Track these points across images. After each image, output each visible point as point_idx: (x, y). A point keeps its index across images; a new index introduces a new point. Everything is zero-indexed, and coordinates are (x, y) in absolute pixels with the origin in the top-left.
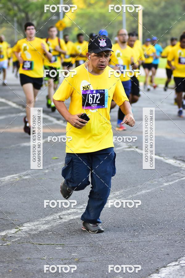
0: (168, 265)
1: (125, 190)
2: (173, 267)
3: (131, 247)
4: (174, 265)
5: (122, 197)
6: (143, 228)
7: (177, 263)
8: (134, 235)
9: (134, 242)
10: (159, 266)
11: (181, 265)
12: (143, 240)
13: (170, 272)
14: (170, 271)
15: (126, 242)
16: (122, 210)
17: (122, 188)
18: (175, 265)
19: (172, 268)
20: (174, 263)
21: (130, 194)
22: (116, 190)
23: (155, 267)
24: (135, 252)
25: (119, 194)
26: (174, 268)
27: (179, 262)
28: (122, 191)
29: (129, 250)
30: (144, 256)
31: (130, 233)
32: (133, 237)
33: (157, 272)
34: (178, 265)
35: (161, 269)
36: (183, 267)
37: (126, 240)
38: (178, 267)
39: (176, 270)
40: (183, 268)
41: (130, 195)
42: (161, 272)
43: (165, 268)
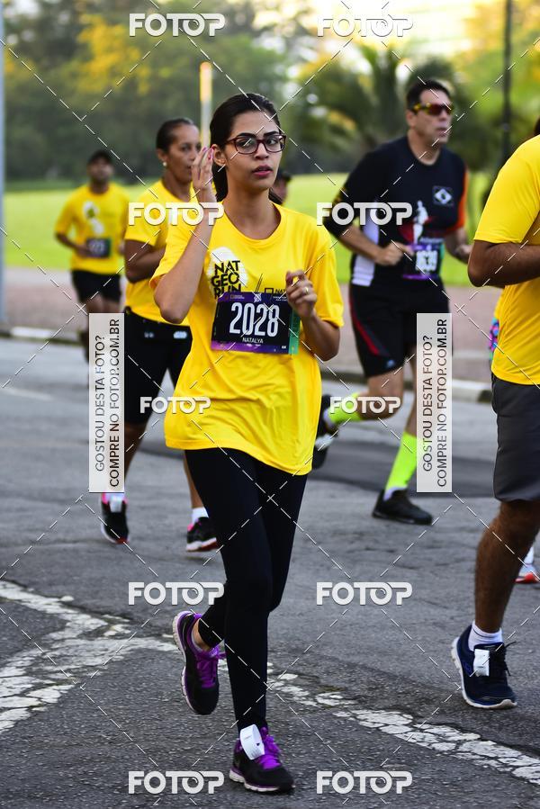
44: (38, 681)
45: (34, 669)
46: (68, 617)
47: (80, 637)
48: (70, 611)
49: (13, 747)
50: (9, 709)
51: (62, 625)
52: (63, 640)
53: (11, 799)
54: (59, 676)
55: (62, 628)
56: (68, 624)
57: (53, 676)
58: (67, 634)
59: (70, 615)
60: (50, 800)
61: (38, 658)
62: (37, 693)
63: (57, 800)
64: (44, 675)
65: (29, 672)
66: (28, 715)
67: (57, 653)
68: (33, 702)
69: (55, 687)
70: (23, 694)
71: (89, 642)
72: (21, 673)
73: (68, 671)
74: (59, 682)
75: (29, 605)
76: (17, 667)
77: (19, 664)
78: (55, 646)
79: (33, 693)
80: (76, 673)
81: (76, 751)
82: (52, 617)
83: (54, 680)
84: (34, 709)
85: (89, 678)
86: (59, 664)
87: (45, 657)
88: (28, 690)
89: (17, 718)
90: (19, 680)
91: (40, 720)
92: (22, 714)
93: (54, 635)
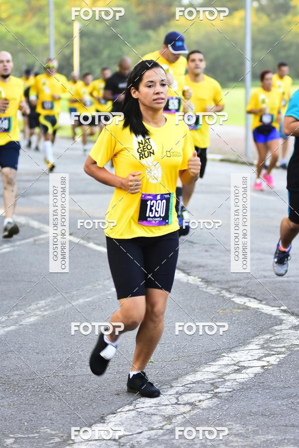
0: (118, 411)
1: (54, 298)
2: (126, 413)
3: (62, 384)
4: (126, 411)
5: (50, 309)
6: (80, 355)
7: (131, 407)
8: (67, 366)
9: (67, 376)
10: (105, 411)
11: (137, 410)
12: (80, 373)
13: (120, 421)
14: (121, 419)
15: (54, 376)
16: (49, 329)
17: (49, 296)
18: (129, 410)
19: (124, 415)
20: (127, 408)
21: (60, 305)
22: (39, 298)
23: (99, 414)
24: (69, 391)
25: (44, 305)
26: (127, 415)
27: (135, 406)
28: (49, 299)
29: (60, 388)
30: (83, 397)
31: (61, 362)
32: (66, 369)
33: (102, 421)
34: (133, 410)
35: (108, 416)
36: (141, 413)
37: (54, 374)
38: (133, 413)
39: (131, 417)
40: (140, 415)
41: (62, 306)
42: (108, 421)
43: (115, 415)
44: (267, 352)
45: (265, 345)
46: (284, 318)
47: (290, 329)
48: (285, 314)
49: (254, 388)
50: (252, 367)
51: (281, 322)
52: (281, 330)
53: (252, 416)
54: (279, 350)
55: (281, 324)
56: (284, 322)
57: (275, 350)
58: (283, 327)
59: (285, 316)
60: (273, 417)
61: (267, 340)
62: (267, 359)
63: (277, 417)
64: (271, 349)
65: (262, 348)
66: (262, 371)
67: (278, 337)
68: (265, 364)
69: (276, 356)
70: (259, 359)
71: (295, 332)
72: (258, 348)
73: (284, 347)
74: (279, 353)
75: (263, 311)
76: (256, 345)
77: (257, 343)
78: (276, 333)
79: (264, 359)
80: (288, 348)
81: (288, 390)
82: (275, 317)
83: (276, 352)
84: (265, 367)
85: (295, 351)
86: (279, 343)
87: (271, 339)
88: (262, 357)
89: (256, 372)
90: (257, 351)
91: (268, 373)
92: (259, 370)
93: (276, 328)
